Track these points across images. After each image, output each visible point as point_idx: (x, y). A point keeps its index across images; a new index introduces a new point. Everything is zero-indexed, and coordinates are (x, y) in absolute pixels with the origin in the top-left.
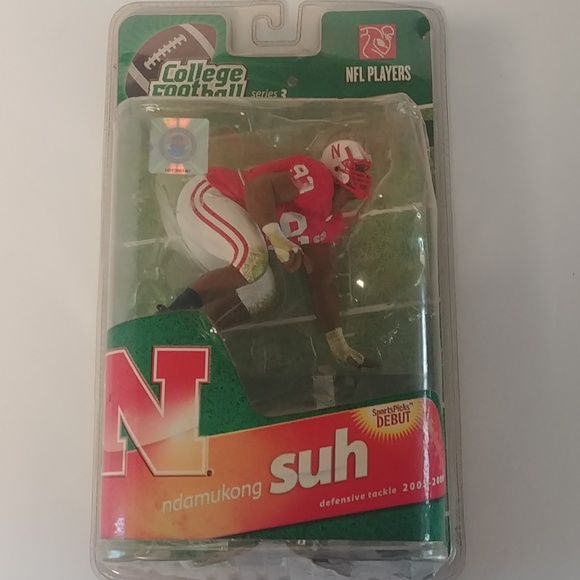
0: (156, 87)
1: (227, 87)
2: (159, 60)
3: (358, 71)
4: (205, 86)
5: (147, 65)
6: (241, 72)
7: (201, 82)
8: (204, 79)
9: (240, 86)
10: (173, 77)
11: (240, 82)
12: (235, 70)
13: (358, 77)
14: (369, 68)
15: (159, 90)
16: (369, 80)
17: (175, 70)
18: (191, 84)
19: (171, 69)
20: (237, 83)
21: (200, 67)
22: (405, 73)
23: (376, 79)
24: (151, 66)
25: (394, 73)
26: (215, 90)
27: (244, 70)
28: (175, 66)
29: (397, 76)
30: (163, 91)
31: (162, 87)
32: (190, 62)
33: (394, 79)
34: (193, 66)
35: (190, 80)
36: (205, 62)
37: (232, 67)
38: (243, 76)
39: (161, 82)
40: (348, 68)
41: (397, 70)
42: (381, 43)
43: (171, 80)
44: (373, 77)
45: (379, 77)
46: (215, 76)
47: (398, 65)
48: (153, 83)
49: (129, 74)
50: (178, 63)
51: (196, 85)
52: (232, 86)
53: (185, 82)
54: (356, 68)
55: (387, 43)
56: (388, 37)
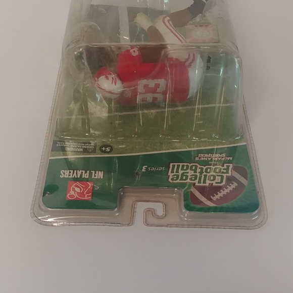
0: (227, 172)
1: (181, 172)
2: (228, 186)
3: (95, 176)
4: (195, 172)
5: (235, 184)
6: (172, 179)
7: (198, 174)
8: (196, 176)
9: (172, 172)
10: (217, 177)
11: (173, 174)
12: (176, 180)
13: (95, 173)
14: (88, 177)
15: (225, 171)
16: (88, 172)
17: (216, 181)
18: (205, 173)
19: (219, 181)
20: (175, 174)
21: (199, 182)
22: (64, 173)
23: (84, 172)
24: (233, 184)
25: (71, 174)
26: (189, 171)
27: (170, 180)
28: (216, 183)
29: (70, 172)
30: (222, 170)
31: (223, 173)
32: (207, 184)
33: (72, 171)
34: (204, 182)
35: (205, 176)
36: (197, 184)
37: (178, 181)
38: (171, 177)
39: (225, 175)
40: (102, 178)
41: (69, 175)
42: (78, 190)
43: (218, 176)
44: (86, 172)
45: (82, 172)
46: (189, 177)
47: (68, 178)
48: (230, 174)
49: (247, 179)
50: (214, 184)
51: (201, 173)
52: (177, 171)
53: (208, 174)
54: (96, 177)
55: (74, 190)
56: (72, 193)
